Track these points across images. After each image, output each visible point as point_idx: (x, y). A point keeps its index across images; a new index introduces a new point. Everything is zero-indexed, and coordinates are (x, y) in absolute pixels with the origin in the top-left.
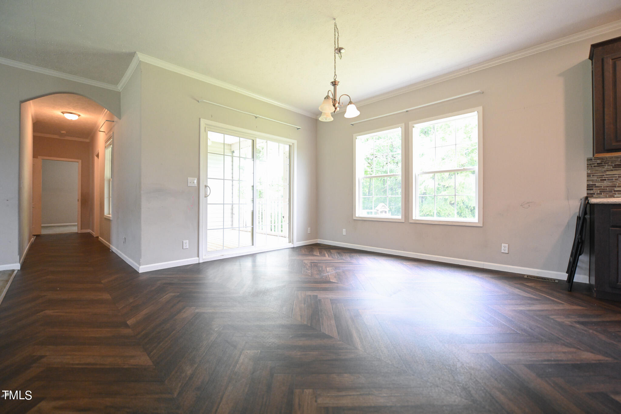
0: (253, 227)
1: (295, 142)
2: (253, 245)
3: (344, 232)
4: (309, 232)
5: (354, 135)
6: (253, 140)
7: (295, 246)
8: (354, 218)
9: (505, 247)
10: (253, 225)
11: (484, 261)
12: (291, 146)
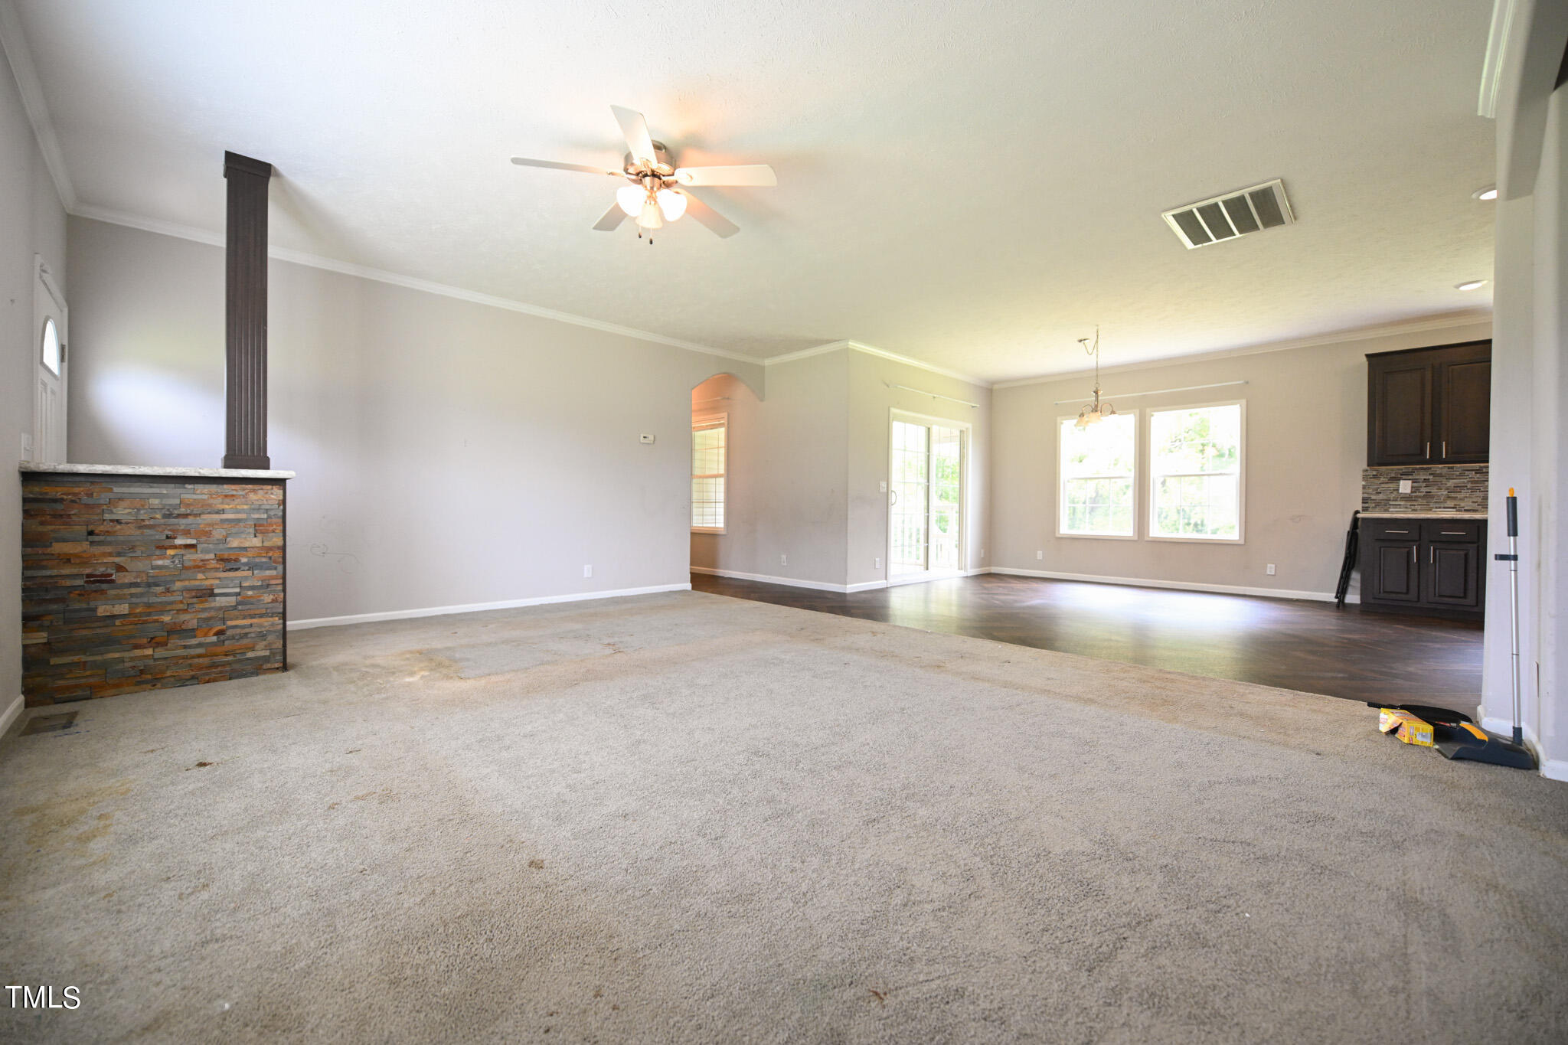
0: (928, 547)
1: (969, 425)
2: (927, 569)
3: (1040, 555)
4: (982, 556)
5: (1059, 419)
6: (929, 429)
7: (969, 575)
8: (1057, 535)
9: (1271, 568)
10: (928, 542)
11: (1245, 586)
12: (963, 431)
